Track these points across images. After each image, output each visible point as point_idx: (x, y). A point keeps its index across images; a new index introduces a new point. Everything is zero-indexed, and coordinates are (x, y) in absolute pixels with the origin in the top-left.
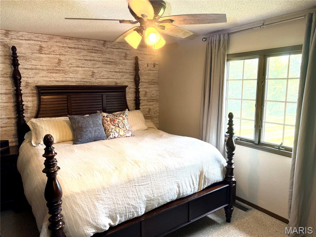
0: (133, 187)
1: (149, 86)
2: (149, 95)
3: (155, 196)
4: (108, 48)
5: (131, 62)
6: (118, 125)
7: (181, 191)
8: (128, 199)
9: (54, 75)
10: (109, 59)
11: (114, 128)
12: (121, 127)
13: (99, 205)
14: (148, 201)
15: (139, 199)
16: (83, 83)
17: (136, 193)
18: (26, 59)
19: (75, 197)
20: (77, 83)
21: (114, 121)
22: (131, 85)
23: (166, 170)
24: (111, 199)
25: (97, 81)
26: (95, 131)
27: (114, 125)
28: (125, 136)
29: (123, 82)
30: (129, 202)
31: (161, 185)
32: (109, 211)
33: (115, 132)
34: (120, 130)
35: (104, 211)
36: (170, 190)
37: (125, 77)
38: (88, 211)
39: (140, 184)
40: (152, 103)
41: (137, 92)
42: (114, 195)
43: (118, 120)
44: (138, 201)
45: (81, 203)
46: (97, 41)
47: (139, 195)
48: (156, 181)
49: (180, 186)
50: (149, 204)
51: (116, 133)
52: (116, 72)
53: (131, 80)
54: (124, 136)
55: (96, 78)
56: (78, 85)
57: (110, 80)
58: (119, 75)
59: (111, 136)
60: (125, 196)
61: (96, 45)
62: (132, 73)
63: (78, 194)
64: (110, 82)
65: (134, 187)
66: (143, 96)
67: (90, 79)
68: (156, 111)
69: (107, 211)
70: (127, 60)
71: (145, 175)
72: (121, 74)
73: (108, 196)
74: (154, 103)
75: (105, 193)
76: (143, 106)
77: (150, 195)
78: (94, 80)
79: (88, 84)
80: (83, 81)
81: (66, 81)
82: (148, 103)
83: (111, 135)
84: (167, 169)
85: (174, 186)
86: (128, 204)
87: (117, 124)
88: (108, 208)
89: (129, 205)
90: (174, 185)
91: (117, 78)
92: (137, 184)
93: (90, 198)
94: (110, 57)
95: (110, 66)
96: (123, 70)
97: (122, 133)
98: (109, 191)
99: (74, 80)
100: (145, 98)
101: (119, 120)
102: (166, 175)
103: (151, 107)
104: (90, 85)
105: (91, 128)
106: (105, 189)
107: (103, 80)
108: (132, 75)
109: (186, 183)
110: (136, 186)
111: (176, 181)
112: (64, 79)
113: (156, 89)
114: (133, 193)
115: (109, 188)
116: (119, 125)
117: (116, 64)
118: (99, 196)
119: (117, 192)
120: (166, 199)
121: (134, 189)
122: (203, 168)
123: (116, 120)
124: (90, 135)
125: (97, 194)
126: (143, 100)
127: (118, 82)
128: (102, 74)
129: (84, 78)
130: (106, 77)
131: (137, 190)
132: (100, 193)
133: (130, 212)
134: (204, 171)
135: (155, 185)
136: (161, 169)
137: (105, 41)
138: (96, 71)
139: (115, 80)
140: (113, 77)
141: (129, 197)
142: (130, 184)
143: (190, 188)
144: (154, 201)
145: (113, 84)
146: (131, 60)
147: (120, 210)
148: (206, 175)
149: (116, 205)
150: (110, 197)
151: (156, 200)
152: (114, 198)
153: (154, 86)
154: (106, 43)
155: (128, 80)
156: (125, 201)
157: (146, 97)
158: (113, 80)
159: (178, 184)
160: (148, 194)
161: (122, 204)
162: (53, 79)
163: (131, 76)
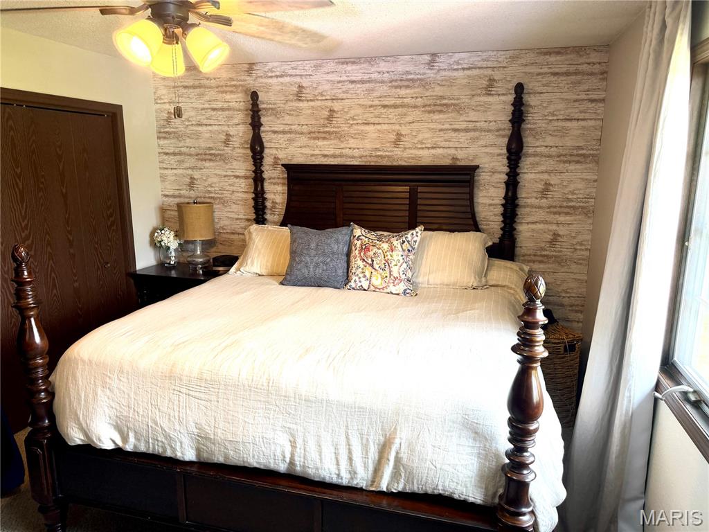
0: (175, 392)
1: (561, 167)
2: (556, 195)
3: (219, 435)
4: (441, 72)
5: (504, 102)
6: (373, 261)
7: (296, 458)
8: (157, 413)
9: (320, 143)
10: (442, 98)
11: (362, 266)
12: (376, 266)
13: (103, 396)
14: (200, 437)
15: (180, 423)
16: (376, 159)
17: (176, 408)
18: (276, 113)
19: (77, 364)
20: (363, 159)
21: (367, 249)
22: (500, 164)
23: (266, 388)
24: (126, 396)
25: (405, 155)
26: (317, 266)
27: (364, 260)
28: (386, 290)
29: (476, 157)
30: (158, 417)
31: (241, 417)
32: (117, 416)
33: (361, 275)
34: (374, 273)
35: (107, 411)
36: (261, 440)
37: (482, 143)
38: (83, 397)
39: (191, 393)
40: (568, 218)
41: (512, 183)
42: (133, 390)
43: (375, 250)
44: (177, 427)
45: (80, 379)
46: (414, 57)
47: (181, 415)
48: (231, 402)
49: (298, 445)
50: (203, 445)
51: (363, 279)
52: (456, 130)
53: (499, 151)
54: (383, 289)
55: (405, 148)
56: (363, 164)
57: (440, 151)
58: (463, 138)
59: (352, 284)
60: (153, 403)
61: (411, 69)
62: (504, 129)
63: (83, 361)
64: (438, 158)
65: (178, 393)
66: (535, 195)
67: (391, 151)
68: (581, 244)
69: (113, 413)
70: (492, 95)
71: (208, 378)
72: (472, 134)
73: (122, 387)
74: (572, 218)
75: (120, 380)
76: (533, 223)
77: (206, 427)
78: (399, 153)
79: (385, 162)
80: (376, 156)
81: (341, 156)
82: (551, 218)
83: (353, 281)
84: (271, 384)
85: (276, 436)
86: (154, 420)
87: (371, 258)
88: (116, 409)
89: (156, 424)
90: (277, 432)
91: (457, 145)
92: (183, 390)
93: (95, 377)
94: (445, 94)
95: (441, 116)
96: (478, 124)
97: (377, 281)
98: (128, 379)
99: (356, 153)
100: (544, 200)
101: (379, 249)
102: (262, 399)
103: (562, 231)
104: (390, 164)
105: (310, 256)
106: (122, 372)
107: (421, 152)
108: (503, 136)
109: (319, 446)
110: (180, 394)
111: (288, 425)
112: (338, 152)
113: (584, 176)
114: (171, 403)
115: (130, 374)
116: (375, 262)
117: (458, 109)
118: (108, 380)
119: (141, 386)
120: (245, 456)
121: (174, 397)
122: (395, 429)
123: (371, 248)
124: (305, 271)
125: (106, 375)
126: (532, 206)
127: (459, 157)
128: (420, 137)
129: (377, 149)
130: (429, 146)
131: (181, 404)
132: (111, 376)
133: (158, 441)
134: (397, 441)
135: (224, 411)
136: (252, 380)
137: (434, 55)
138: (404, 130)
139: (452, 151)
140: (447, 144)
141: (161, 408)
142: (171, 383)
143: (335, 466)
144: (214, 444)
145: (447, 162)
146: (503, 94)
147: (137, 425)
148: (404, 456)
149: (132, 411)
150: (125, 390)
151: (219, 444)
152: (132, 395)
153: (578, 166)
154: (437, 58)
155: (488, 150)
156: (150, 413)
157: (547, 198)
158: (445, 150)
159: (293, 435)
160: (203, 422)
161: (143, 416)
162: (317, 152)
163: (501, 139)
